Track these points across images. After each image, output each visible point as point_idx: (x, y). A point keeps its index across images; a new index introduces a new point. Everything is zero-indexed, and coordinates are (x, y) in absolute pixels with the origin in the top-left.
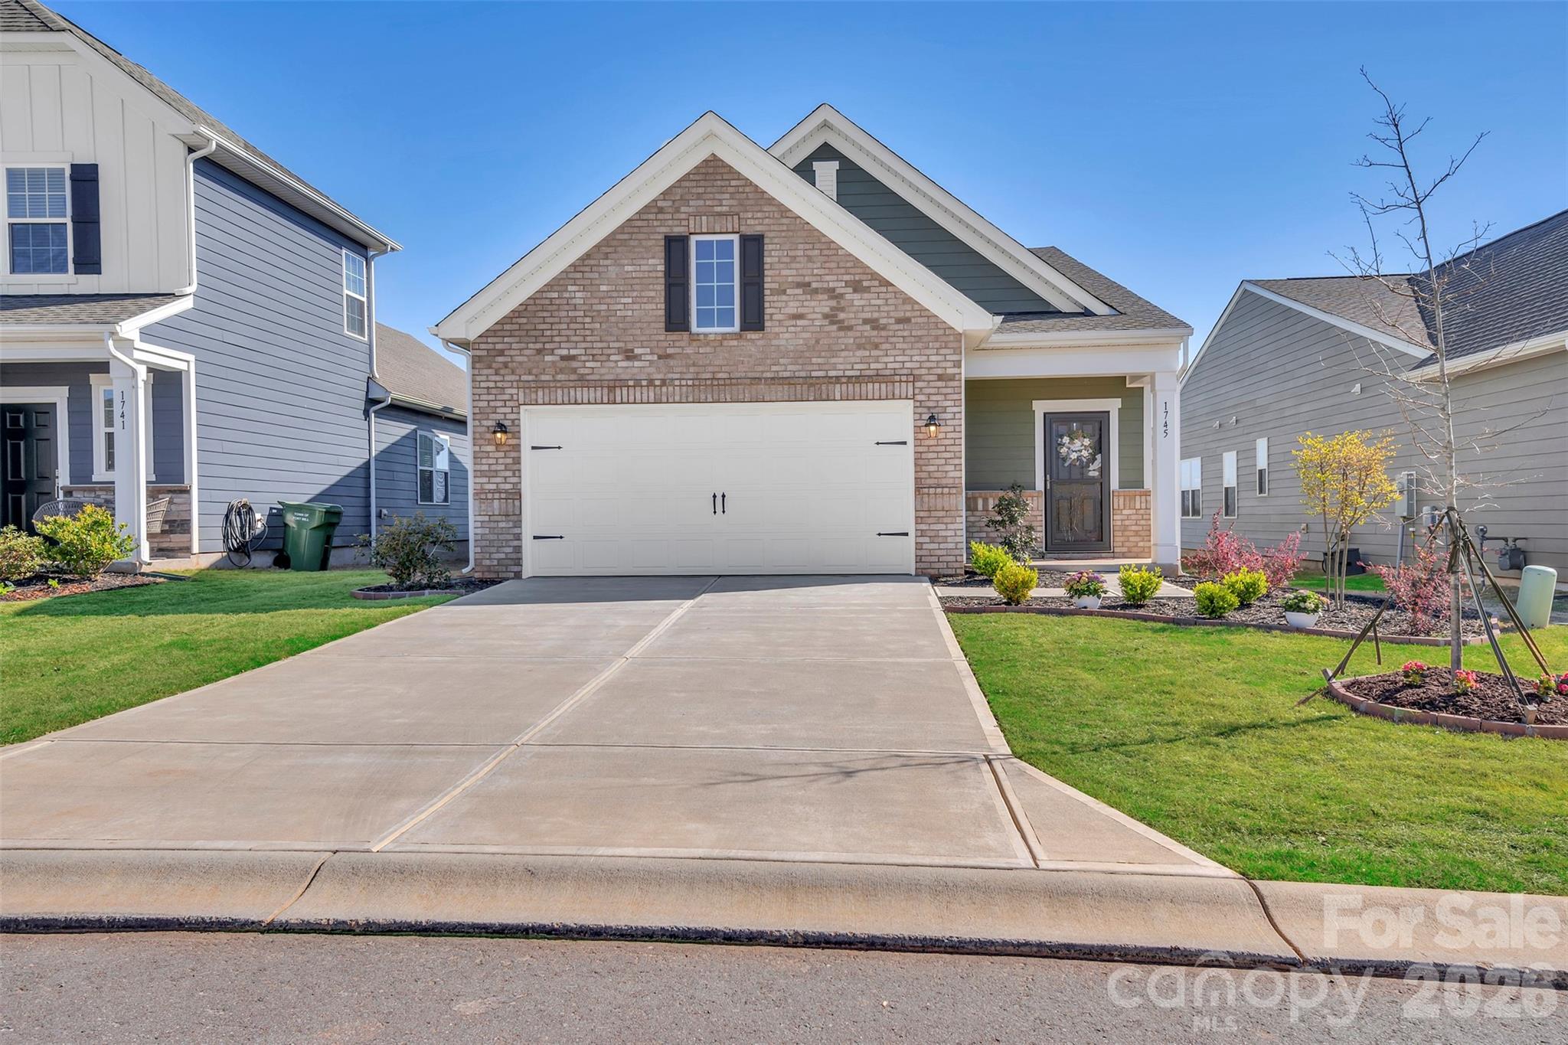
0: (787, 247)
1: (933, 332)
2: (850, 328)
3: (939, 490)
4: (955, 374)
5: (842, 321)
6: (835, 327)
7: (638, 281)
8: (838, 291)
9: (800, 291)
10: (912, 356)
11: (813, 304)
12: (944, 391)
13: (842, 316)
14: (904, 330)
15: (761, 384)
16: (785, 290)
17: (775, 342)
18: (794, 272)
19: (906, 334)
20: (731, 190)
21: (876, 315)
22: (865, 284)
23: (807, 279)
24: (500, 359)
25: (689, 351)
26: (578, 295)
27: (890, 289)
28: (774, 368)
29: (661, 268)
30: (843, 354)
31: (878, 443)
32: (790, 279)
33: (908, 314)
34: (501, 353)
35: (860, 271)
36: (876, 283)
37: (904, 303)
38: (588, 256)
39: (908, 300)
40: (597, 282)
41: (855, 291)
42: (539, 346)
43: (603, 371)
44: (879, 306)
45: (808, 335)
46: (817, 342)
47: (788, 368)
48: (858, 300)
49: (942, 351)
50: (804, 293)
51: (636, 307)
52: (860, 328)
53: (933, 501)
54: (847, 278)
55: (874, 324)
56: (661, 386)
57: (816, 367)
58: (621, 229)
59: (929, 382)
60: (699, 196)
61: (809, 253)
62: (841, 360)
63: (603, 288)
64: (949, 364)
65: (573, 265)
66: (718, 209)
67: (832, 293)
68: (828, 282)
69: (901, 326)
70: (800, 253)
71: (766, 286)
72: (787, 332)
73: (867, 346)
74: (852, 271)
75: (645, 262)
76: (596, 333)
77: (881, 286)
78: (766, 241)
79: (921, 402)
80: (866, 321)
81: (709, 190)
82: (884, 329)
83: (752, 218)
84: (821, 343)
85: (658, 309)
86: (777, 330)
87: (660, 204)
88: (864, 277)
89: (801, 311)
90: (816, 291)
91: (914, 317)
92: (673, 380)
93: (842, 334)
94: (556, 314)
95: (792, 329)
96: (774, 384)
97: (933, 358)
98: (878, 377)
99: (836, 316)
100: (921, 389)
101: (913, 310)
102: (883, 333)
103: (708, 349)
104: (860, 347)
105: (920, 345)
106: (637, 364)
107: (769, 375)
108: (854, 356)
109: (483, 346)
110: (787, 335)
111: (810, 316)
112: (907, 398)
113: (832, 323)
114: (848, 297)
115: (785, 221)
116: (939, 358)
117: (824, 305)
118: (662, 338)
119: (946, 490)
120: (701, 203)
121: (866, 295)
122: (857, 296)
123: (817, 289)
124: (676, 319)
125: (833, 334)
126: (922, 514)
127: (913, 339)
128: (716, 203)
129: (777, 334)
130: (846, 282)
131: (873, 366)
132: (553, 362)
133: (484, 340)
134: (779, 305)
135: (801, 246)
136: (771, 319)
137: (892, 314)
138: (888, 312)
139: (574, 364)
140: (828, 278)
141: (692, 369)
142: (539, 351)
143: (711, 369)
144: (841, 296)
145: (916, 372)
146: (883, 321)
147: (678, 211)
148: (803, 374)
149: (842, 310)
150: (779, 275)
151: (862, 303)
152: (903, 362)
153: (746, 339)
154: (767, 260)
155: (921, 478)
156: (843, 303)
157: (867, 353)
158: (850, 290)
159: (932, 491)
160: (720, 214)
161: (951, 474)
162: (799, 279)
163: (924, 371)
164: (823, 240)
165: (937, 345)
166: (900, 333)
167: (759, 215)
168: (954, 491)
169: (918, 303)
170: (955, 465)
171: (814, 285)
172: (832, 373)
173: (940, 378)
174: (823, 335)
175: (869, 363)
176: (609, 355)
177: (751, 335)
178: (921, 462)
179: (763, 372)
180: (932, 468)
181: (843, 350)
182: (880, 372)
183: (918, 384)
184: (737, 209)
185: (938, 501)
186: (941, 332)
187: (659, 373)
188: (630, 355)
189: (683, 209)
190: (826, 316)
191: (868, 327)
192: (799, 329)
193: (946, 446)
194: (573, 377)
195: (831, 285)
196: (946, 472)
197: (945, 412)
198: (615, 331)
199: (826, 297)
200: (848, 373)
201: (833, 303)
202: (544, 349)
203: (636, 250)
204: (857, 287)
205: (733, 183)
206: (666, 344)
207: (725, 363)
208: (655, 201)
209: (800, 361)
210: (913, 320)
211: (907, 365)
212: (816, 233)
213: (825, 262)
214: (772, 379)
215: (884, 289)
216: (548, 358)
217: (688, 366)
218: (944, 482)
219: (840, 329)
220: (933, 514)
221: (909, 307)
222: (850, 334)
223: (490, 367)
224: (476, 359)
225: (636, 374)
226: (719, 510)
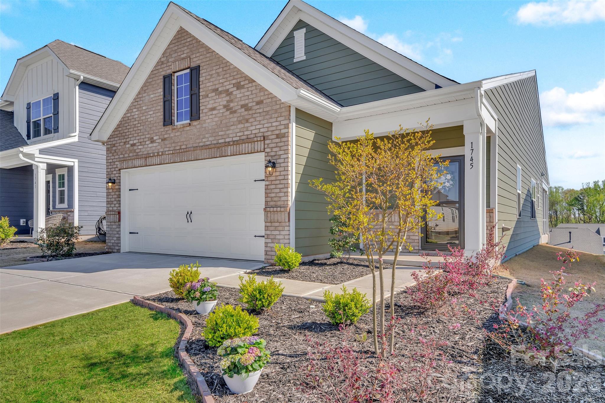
0: (209, 70)
1: (274, 108)
2: (235, 112)
3: (275, 209)
4: (285, 133)
5: (232, 108)
6: (228, 112)
7: (154, 102)
8: (230, 91)
9: (214, 94)
10: (264, 124)
11: (220, 100)
12: (280, 144)
13: (232, 105)
14: (260, 108)
15: (197, 150)
16: (208, 95)
17: (204, 125)
18: (211, 84)
19: (261, 111)
20: (187, 44)
21: (247, 101)
22: (242, 83)
23: (217, 86)
24: (114, 148)
25: (172, 135)
26: (137, 113)
27: (254, 84)
28: (204, 140)
29: (162, 93)
30: (232, 128)
31: (255, 181)
32: (210, 88)
33: (262, 98)
34: (114, 145)
35: (239, 76)
36: (247, 82)
37: (260, 92)
38: (139, 93)
39: (263, 89)
40: (142, 105)
41: (238, 89)
42: (125, 140)
43: (144, 150)
44: (248, 96)
45: (216, 119)
46: (221, 123)
47: (209, 140)
49: (279, 119)
50: (216, 95)
51: (154, 115)
52: (239, 111)
53: (272, 216)
54: (234, 82)
55: (245, 107)
56: (162, 155)
57: (220, 137)
58: (149, 77)
59: (272, 139)
60: (175, 51)
61: (218, 71)
62: (231, 132)
63: (144, 108)
64: (282, 127)
65: (135, 99)
66: (183, 56)
67: (228, 93)
68: (226, 86)
69: (258, 107)
70: (214, 72)
71: (201, 94)
72: (209, 118)
73: (243, 121)
74: (236, 77)
75: (157, 92)
76: (141, 131)
77: (249, 83)
78: (201, 68)
79: (268, 153)
80: (242, 106)
81: (180, 47)
82: (250, 110)
83: (196, 57)
84: (223, 123)
85: (160, 115)
86: (205, 118)
87: (162, 60)
88: (241, 79)
89: (215, 105)
90: (221, 93)
91: (265, 99)
92: (166, 151)
93: (231, 116)
94: (130, 124)
95: (211, 117)
96: (202, 149)
97: (274, 124)
98: (248, 140)
99: (229, 105)
100: (268, 144)
101: (265, 95)
102: (250, 112)
103: (179, 133)
104: (240, 122)
105: (268, 117)
106: (155, 145)
107: (201, 144)
108: (237, 128)
109: (109, 143)
110: (209, 121)
111: (218, 108)
112: (261, 152)
113: (227, 110)
114: (234, 93)
115: (208, 55)
116: (277, 124)
117: (223, 100)
118: (163, 130)
119: (279, 209)
120: (176, 55)
121: (243, 91)
122: (238, 92)
123: (221, 91)
124: (168, 121)
125: (228, 117)
126: (268, 224)
127: (264, 114)
128: (182, 53)
129: (205, 120)
130: (234, 84)
131: (246, 133)
132: (129, 148)
133: (109, 140)
134: (206, 103)
135: (215, 68)
136: (203, 113)
137: (254, 100)
138: (252, 99)
139: (135, 148)
140: (225, 84)
141: (173, 145)
142: (125, 143)
143: (179, 144)
144: (232, 92)
145: (266, 134)
146: (250, 105)
147: (168, 62)
148: (215, 142)
149: (231, 101)
150: (206, 87)
151: (241, 95)
152: (259, 129)
153: (193, 125)
154: (201, 79)
155: (268, 202)
156: (232, 97)
157: (242, 126)
158: (235, 89)
159: (272, 209)
160: (183, 59)
161: (283, 199)
162: (213, 87)
163: (269, 133)
164: (224, 62)
165: (276, 115)
166: (258, 111)
167: (198, 55)
168: (282, 209)
169: (267, 90)
170: (285, 192)
171: (220, 89)
172: (227, 140)
173: (278, 136)
174: (223, 118)
175: (243, 132)
176: (146, 142)
177: (195, 123)
178: (268, 191)
179: (199, 143)
180: (273, 195)
181: (232, 126)
182: (249, 137)
183: (267, 142)
184: (189, 54)
185: (275, 216)
186: (278, 107)
187: (162, 148)
188: (153, 142)
189: (170, 60)
190: (225, 107)
191: (243, 110)
192: (214, 116)
193: (280, 180)
194: (135, 154)
195: (227, 87)
196: (280, 197)
197: (280, 158)
198: (148, 129)
199: (224, 95)
200: (235, 139)
201: (228, 98)
202: (126, 141)
203: (154, 86)
204: (239, 86)
205: (188, 40)
206: (164, 133)
207: (185, 140)
208: (160, 59)
209: (214, 135)
210: (264, 102)
211: (262, 130)
212: (221, 59)
213: (224, 75)
214: (202, 146)
215: (250, 85)
216: (128, 146)
217: (171, 144)
218: (279, 203)
219: (231, 113)
220: (274, 224)
221: (262, 94)
222: (235, 115)
223: (111, 153)
224: (108, 150)
225: (153, 150)
226: (190, 220)
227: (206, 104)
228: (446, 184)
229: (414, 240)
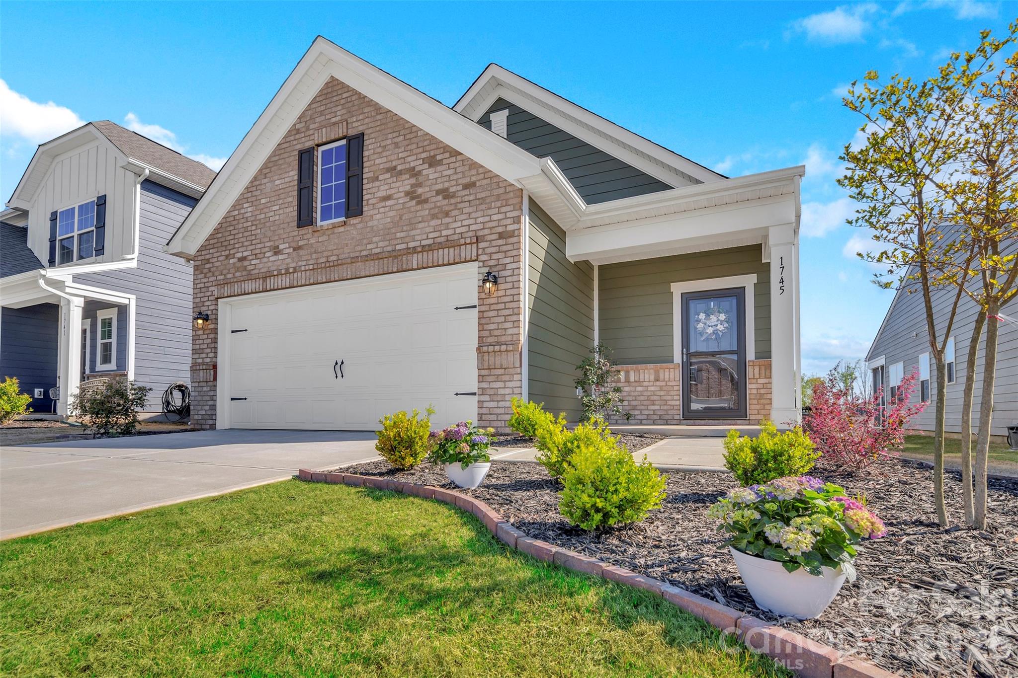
0: (380, 139)
1: (495, 192)
2: (426, 201)
3: (497, 348)
4: (514, 231)
5: (419, 196)
6: (414, 202)
7: (282, 191)
8: (417, 169)
9: (388, 175)
10: (476, 218)
11: (398, 184)
12: (504, 248)
13: (420, 191)
14: (470, 194)
15: (358, 262)
16: (378, 177)
17: (370, 224)
18: (384, 160)
19: (471, 198)
20: (343, 102)
21: (446, 185)
22: (438, 158)
23: (394, 164)
24: (207, 266)
25: (312, 241)
26: (250, 209)
27: (459, 158)
28: (369, 247)
29: (296, 177)
30: (420, 225)
31: (457, 308)
32: (382, 167)
33: (473, 179)
34: (208, 261)
35: (434, 146)
36: (447, 155)
37: (470, 169)
38: (255, 178)
39: (474, 165)
40: (259, 197)
41: (430, 166)
42: (227, 253)
43: (261, 266)
44: (449, 176)
45: (392, 214)
46: (401, 218)
47: (379, 245)
48: (431, 173)
49: (503, 209)
50: (392, 177)
51: (281, 212)
52: (434, 199)
53: (492, 359)
54: (424, 155)
55: (445, 193)
56: (293, 272)
57: (399, 241)
58: (274, 153)
59: (490, 241)
60: (322, 113)
61: (396, 140)
62: (418, 232)
63: (263, 201)
64: (509, 221)
65: (247, 188)
66: (333, 120)
67: (414, 173)
68: (410, 162)
69: (467, 192)
70: (389, 142)
71: (365, 176)
72: (379, 213)
73: (440, 216)
74: (428, 148)
75: (286, 175)
76: (258, 237)
77: (451, 157)
78: (366, 137)
79: (483, 262)
80: (438, 192)
81: (328, 106)
82: (453, 197)
83: (357, 121)
84: (403, 218)
85: (292, 211)
86: (371, 212)
87: (298, 126)
88: (438, 151)
89: (389, 192)
90: (401, 173)
91: (479, 181)
92: (300, 266)
93: (419, 207)
94: (237, 227)
95: (382, 210)
96: (367, 261)
97: (495, 217)
98: (449, 244)
99: (415, 192)
100: (484, 249)
101: (478, 174)
102: (453, 201)
103: (325, 238)
104: (434, 216)
105: (483, 207)
106: (281, 257)
107: (364, 253)
108: (429, 226)
109: (200, 258)
110: (378, 216)
111: (395, 196)
112: (471, 261)
113: (412, 199)
114: (425, 172)
115: (379, 117)
116: (500, 216)
117: (406, 184)
118: (296, 233)
119: (504, 348)
120: (323, 118)
121: (439, 168)
122: (432, 170)
123: (401, 170)
124: (305, 218)
125: (412, 209)
126: (484, 372)
127: (478, 202)
128: (333, 115)
129: (372, 216)
130: (423, 159)
131: (444, 233)
132: (234, 264)
133: (199, 253)
134: (373, 190)
135: (390, 136)
136: (368, 204)
137: (460, 181)
138: (456, 180)
139: (246, 263)
140: (409, 159)
141: (314, 256)
142: (227, 256)
143: (325, 254)
144: (420, 172)
145: (480, 233)
146: (452, 190)
147: (308, 129)
148: (389, 249)
149: (420, 185)
150: (374, 165)
151: (436, 175)
152: (469, 225)
153: (350, 224)
154: (366, 153)
155: (483, 337)
156: (421, 179)
157: (439, 222)
158: (426, 166)
159: (491, 349)
160: (334, 124)
161: (510, 331)
162: (388, 165)
163: (486, 232)
164: (407, 126)
165: (499, 204)
166: (466, 198)
167: (361, 117)
168: (510, 348)
169: (482, 166)
170: (514, 322)
171: (399, 168)
172: (411, 245)
173: (501, 236)
174: (405, 211)
175: (440, 231)
176: (265, 253)
177: (353, 221)
178: (483, 321)
179: (361, 251)
180: (492, 327)
181: (420, 222)
182: (450, 238)
183: (481, 245)
184: (345, 117)
185: (497, 359)
186: (502, 191)
187: (293, 262)
188: (277, 251)
189: (312, 126)
190: (407, 194)
191: (440, 197)
192: (387, 209)
193: (505, 303)
194: (244, 273)
195: (412, 164)
196: (505, 329)
197: (505, 269)
198: (269, 234)
199: (407, 176)
200: (424, 243)
201: (413, 181)
202: (230, 254)
203: (283, 167)
204: (432, 162)
205: (344, 96)
206: (298, 238)
207: (335, 248)
208: (294, 125)
209: (388, 237)
210: (478, 184)
211: (473, 228)
212: (401, 122)
213: (407, 145)
214: (366, 256)
215: (453, 159)
216: (232, 261)
217: (311, 254)
218: (503, 339)
219: (418, 203)
220: (494, 372)
221: (474, 172)
222: (426, 206)
223: (202, 273)
224: (196, 268)
225: (279, 265)
226: (339, 374)
227: (372, 192)
228: (718, 327)
229: (673, 406)
